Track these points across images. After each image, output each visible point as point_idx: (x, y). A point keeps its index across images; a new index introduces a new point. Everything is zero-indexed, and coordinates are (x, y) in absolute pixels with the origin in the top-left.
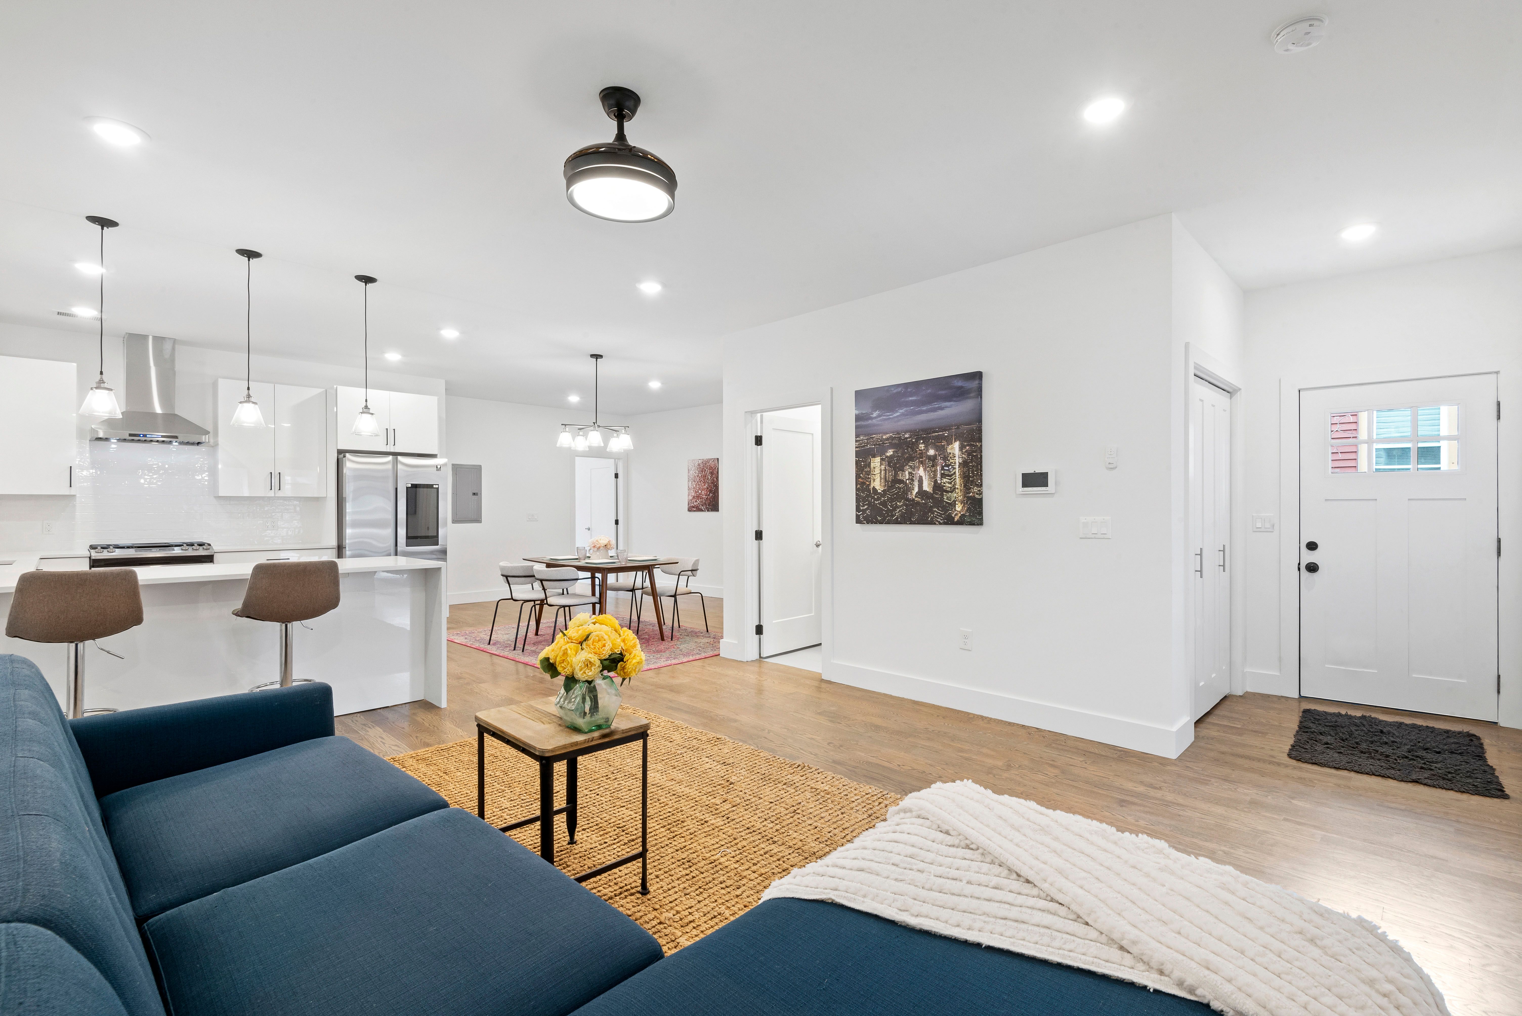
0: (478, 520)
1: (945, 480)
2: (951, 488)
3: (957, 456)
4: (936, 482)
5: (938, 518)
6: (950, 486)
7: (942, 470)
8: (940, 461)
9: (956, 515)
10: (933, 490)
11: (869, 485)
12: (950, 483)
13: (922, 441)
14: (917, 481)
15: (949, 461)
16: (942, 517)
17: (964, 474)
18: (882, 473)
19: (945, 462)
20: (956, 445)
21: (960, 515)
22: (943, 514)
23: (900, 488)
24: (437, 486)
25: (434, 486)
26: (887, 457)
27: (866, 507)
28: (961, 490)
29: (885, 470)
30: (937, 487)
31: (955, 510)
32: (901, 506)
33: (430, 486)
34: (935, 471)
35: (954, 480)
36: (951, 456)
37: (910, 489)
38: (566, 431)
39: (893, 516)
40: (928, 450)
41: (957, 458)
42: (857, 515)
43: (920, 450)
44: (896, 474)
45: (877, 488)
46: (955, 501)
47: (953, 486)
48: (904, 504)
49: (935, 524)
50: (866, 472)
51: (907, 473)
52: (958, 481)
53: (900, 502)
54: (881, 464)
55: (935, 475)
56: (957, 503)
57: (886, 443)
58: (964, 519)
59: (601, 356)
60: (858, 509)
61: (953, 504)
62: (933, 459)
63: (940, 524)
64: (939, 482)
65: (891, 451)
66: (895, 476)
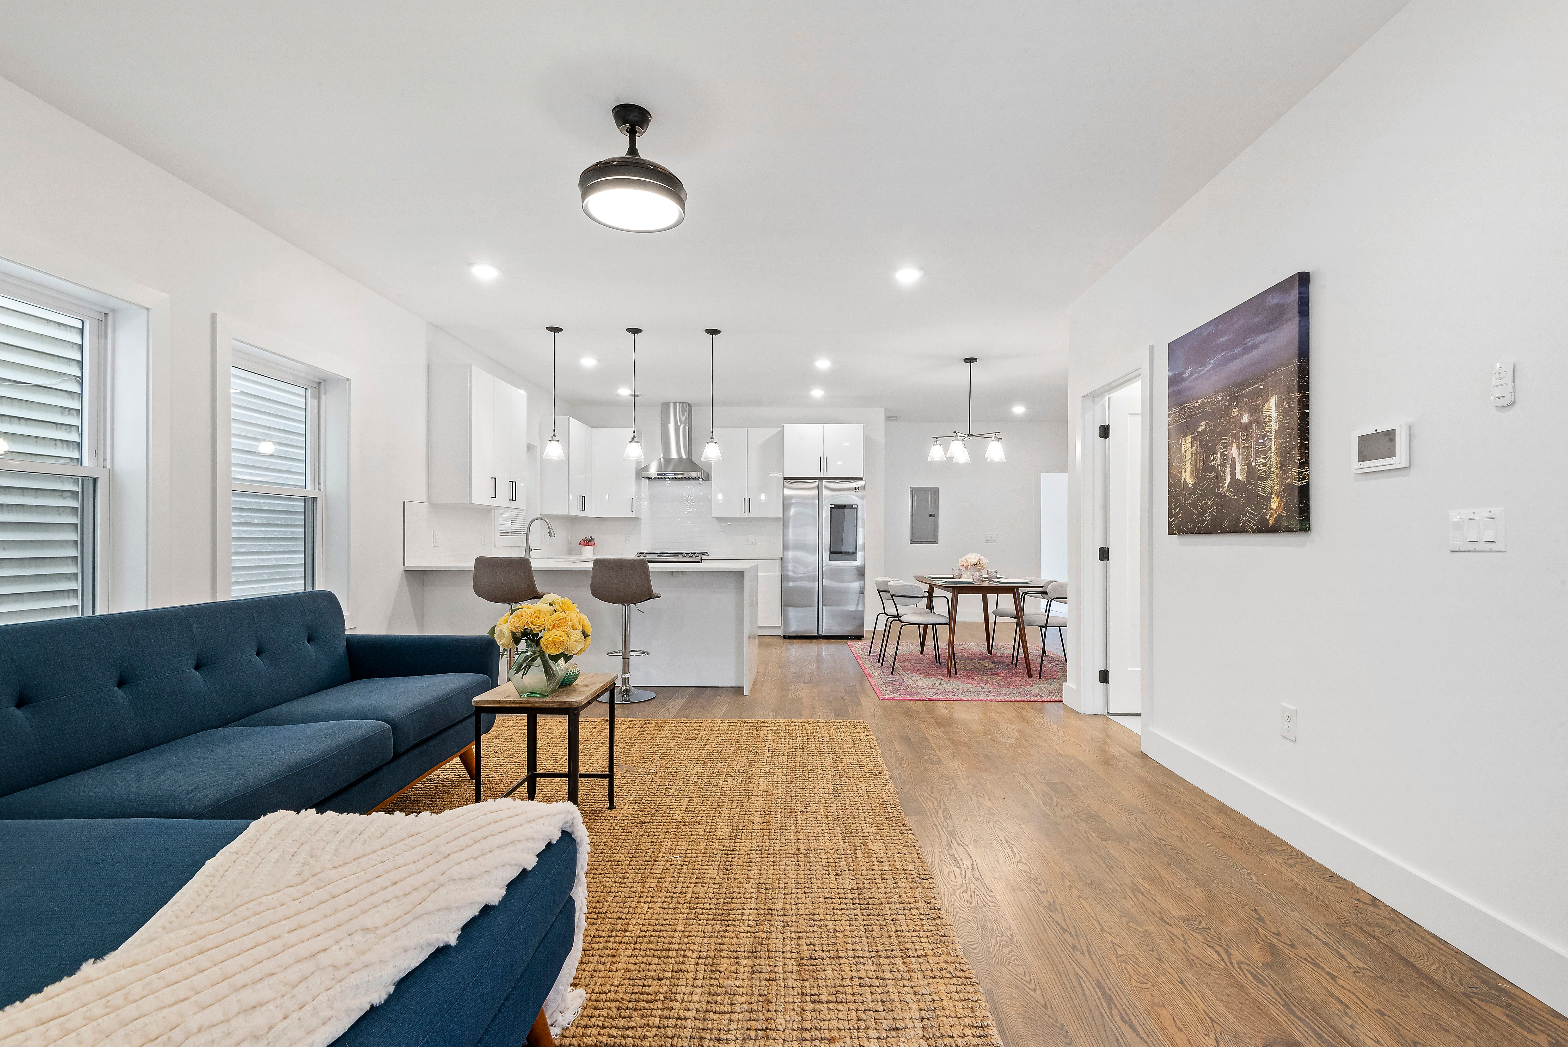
0: (934, 540)
1: (1260, 460)
2: (1266, 472)
3: (1273, 419)
4: (1249, 464)
5: (1250, 522)
6: (1264, 469)
7: (1256, 445)
8: (1255, 431)
9: (1272, 515)
10: (1247, 478)
11: (1181, 477)
12: (1265, 465)
13: (1235, 403)
14: (1229, 466)
15: (1264, 428)
16: (1254, 520)
17: (1281, 447)
18: (1193, 458)
19: (1261, 432)
20: (1273, 401)
21: (1275, 515)
22: (1256, 516)
23: (1210, 479)
24: (856, 506)
25: (854, 506)
26: (1198, 433)
27: (1178, 509)
28: (1277, 474)
29: (1196, 454)
30: (1251, 472)
31: (1270, 508)
32: (1212, 506)
33: (851, 506)
34: (1249, 448)
35: (1270, 458)
36: (1267, 420)
37: (1221, 479)
38: (937, 444)
39: (1203, 521)
40: (1241, 416)
41: (1273, 423)
42: (1169, 521)
43: (1234, 417)
44: (1208, 458)
45: (1188, 481)
46: (1270, 493)
47: (1269, 469)
48: (1216, 504)
49: (1247, 532)
50: (1178, 458)
51: (1219, 454)
52: (1273, 459)
53: (1210, 500)
54: (1192, 446)
55: (1249, 454)
56: (1273, 496)
57: (1199, 413)
58: (1280, 521)
59: (976, 360)
60: (1171, 515)
61: (1268, 499)
62: (1247, 428)
63: (1254, 532)
64: (1253, 464)
65: (1202, 424)
66: (1206, 462)
